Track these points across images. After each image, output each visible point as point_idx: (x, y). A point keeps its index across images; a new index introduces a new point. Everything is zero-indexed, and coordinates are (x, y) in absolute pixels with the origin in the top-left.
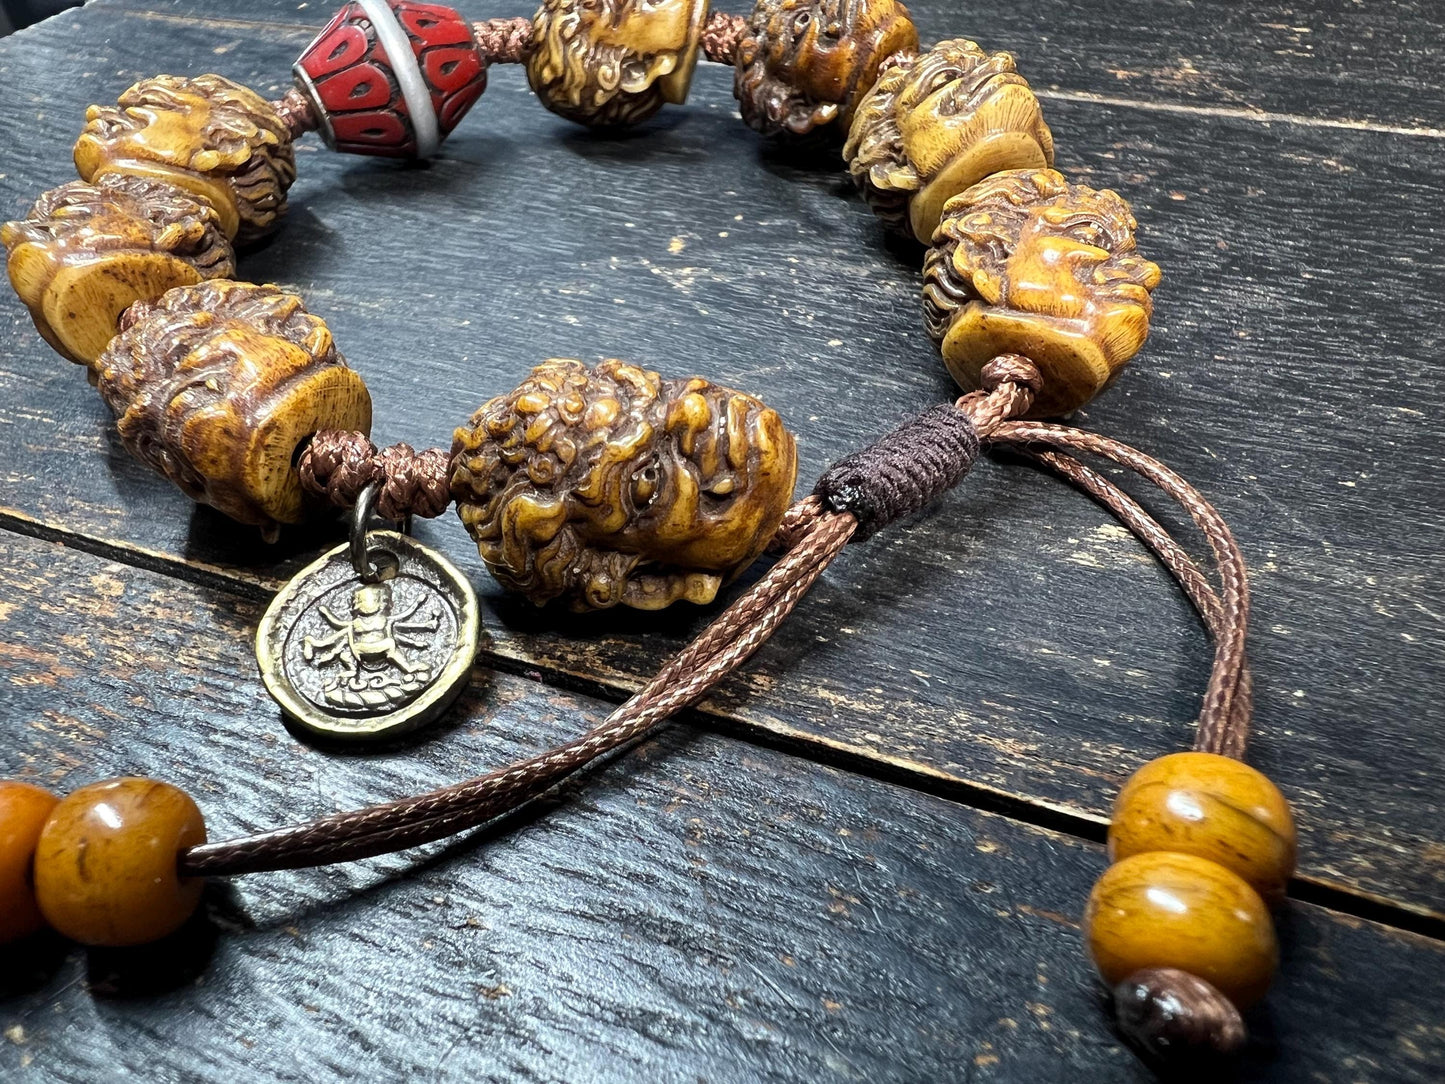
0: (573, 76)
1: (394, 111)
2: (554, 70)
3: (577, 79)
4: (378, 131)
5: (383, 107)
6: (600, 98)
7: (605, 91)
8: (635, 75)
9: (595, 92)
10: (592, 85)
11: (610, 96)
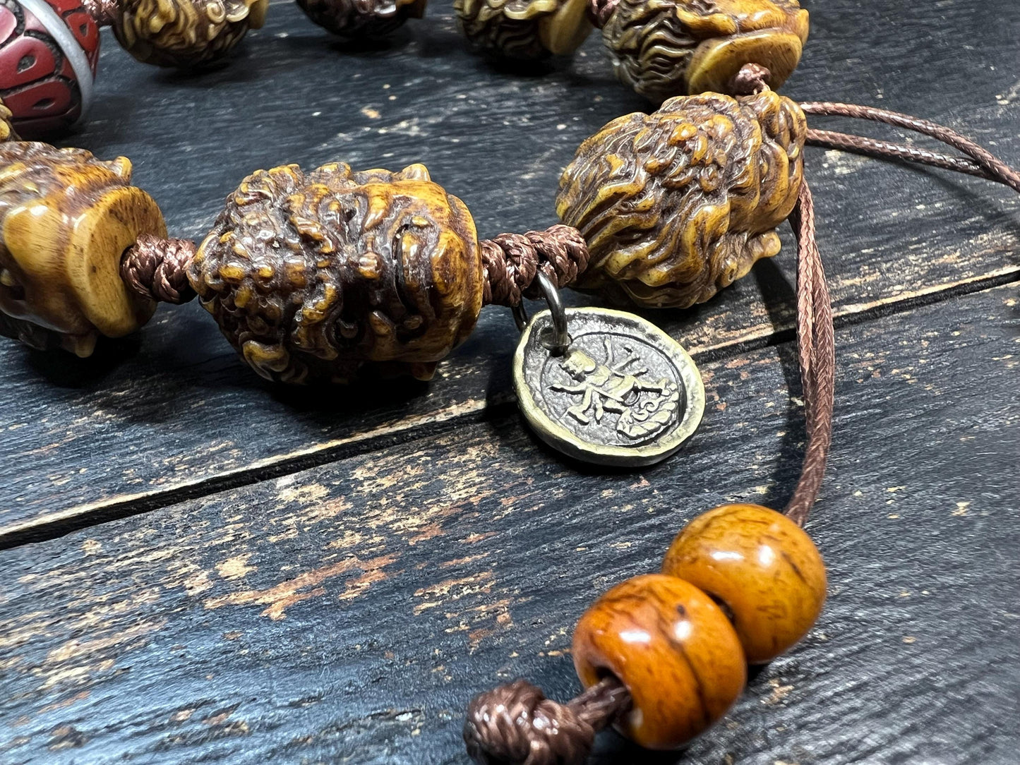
0: (186, 18)
1: (61, 77)
2: (164, 16)
3: (191, 19)
4: (46, 101)
5: (49, 76)
6: (212, 31)
7: (216, 24)
8: (235, 7)
9: (207, 28)
10: (204, 21)
11: (220, 27)
